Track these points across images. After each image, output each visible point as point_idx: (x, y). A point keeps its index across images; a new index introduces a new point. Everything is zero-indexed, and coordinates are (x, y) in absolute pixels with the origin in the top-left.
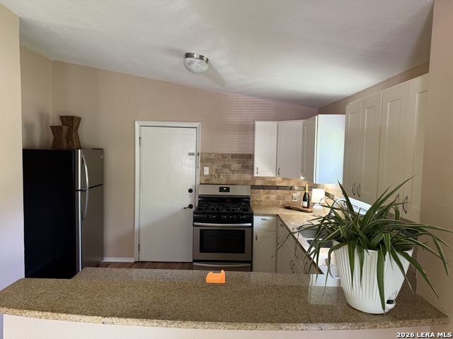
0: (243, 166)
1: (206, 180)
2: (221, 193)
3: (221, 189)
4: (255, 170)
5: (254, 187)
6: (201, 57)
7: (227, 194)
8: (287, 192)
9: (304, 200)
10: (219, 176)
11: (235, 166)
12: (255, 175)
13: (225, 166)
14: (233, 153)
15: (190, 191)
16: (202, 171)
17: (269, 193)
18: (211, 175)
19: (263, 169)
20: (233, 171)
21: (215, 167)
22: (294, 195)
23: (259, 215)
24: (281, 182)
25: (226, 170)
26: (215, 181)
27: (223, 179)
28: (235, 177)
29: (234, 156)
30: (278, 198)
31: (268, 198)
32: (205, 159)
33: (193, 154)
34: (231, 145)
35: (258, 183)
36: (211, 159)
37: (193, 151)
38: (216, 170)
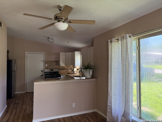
0: (56, 64)
1: (46, 68)
2: (51, 71)
3: (51, 70)
4: (60, 64)
5: (59, 69)
6: (52, 39)
7: (53, 71)
8: (67, 70)
9: (72, 71)
10: (50, 67)
11: (54, 64)
12: (60, 66)
13: (51, 64)
15: (42, 71)
16: (45, 65)
17: (63, 70)
18: (48, 66)
19: (62, 64)
20: (54, 65)
21: (49, 64)
23: (62, 75)
24: (66, 67)
25: (52, 65)
26: (49, 68)
27: (51, 67)
28: (54, 67)
29: (54, 61)
30: (66, 72)
31: (63, 72)
32: (46, 62)
33: (43, 61)
34: (53, 58)
35: (60, 68)
36: (48, 62)
37: (43, 60)
38: (49, 65)
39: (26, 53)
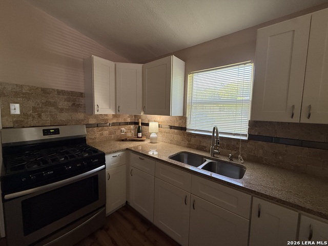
0: (74, 104)
1: (15, 122)
2: (47, 137)
3: (46, 132)
4: (96, 107)
5: (89, 126)
7: (56, 136)
8: (116, 127)
10: (40, 116)
11: (63, 104)
12: (96, 113)
13: (48, 104)
14: (60, 89)
17: (102, 130)
18: (24, 114)
19: (102, 106)
20: (61, 110)
21: (31, 104)
22: (123, 129)
23: (110, 153)
24: (112, 119)
25: (51, 108)
26: (35, 123)
27: (46, 119)
28: (63, 117)
29: (60, 92)
30: (111, 133)
31: (102, 134)
35: (92, 121)
36: (23, 94)
38: (34, 109)
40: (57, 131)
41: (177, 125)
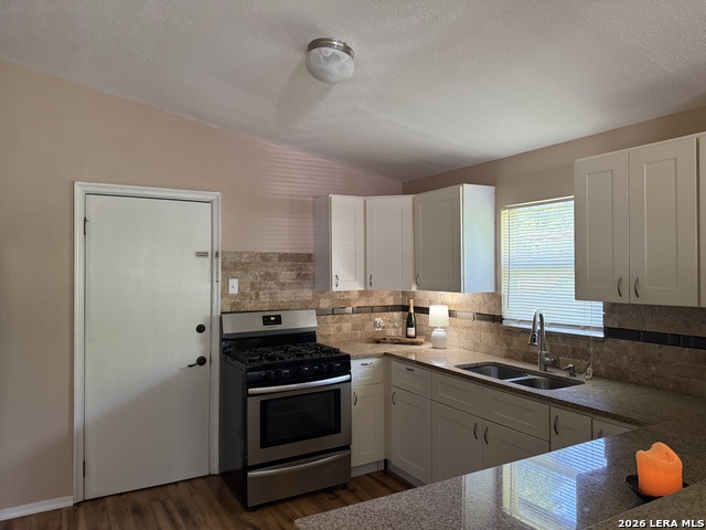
0: (299, 275)
1: (233, 305)
2: (267, 328)
3: (266, 320)
4: (334, 279)
5: (321, 312)
7: (278, 327)
8: (366, 316)
10: (257, 295)
11: (286, 275)
13: (268, 276)
14: (282, 251)
15: (201, 329)
16: (225, 286)
17: (340, 321)
18: (242, 294)
19: (345, 279)
20: (283, 286)
21: (250, 278)
22: (378, 320)
23: (357, 358)
24: (358, 300)
25: (271, 284)
26: (249, 305)
27: (265, 301)
28: (285, 296)
29: (283, 257)
30: (354, 328)
31: (340, 329)
32: (231, 264)
33: (205, 254)
34: (279, 237)
35: (325, 303)
36: (242, 264)
37: (208, 249)
38: (252, 284)
39: (79, 189)
40: (278, 320)
41: (484, 311)
